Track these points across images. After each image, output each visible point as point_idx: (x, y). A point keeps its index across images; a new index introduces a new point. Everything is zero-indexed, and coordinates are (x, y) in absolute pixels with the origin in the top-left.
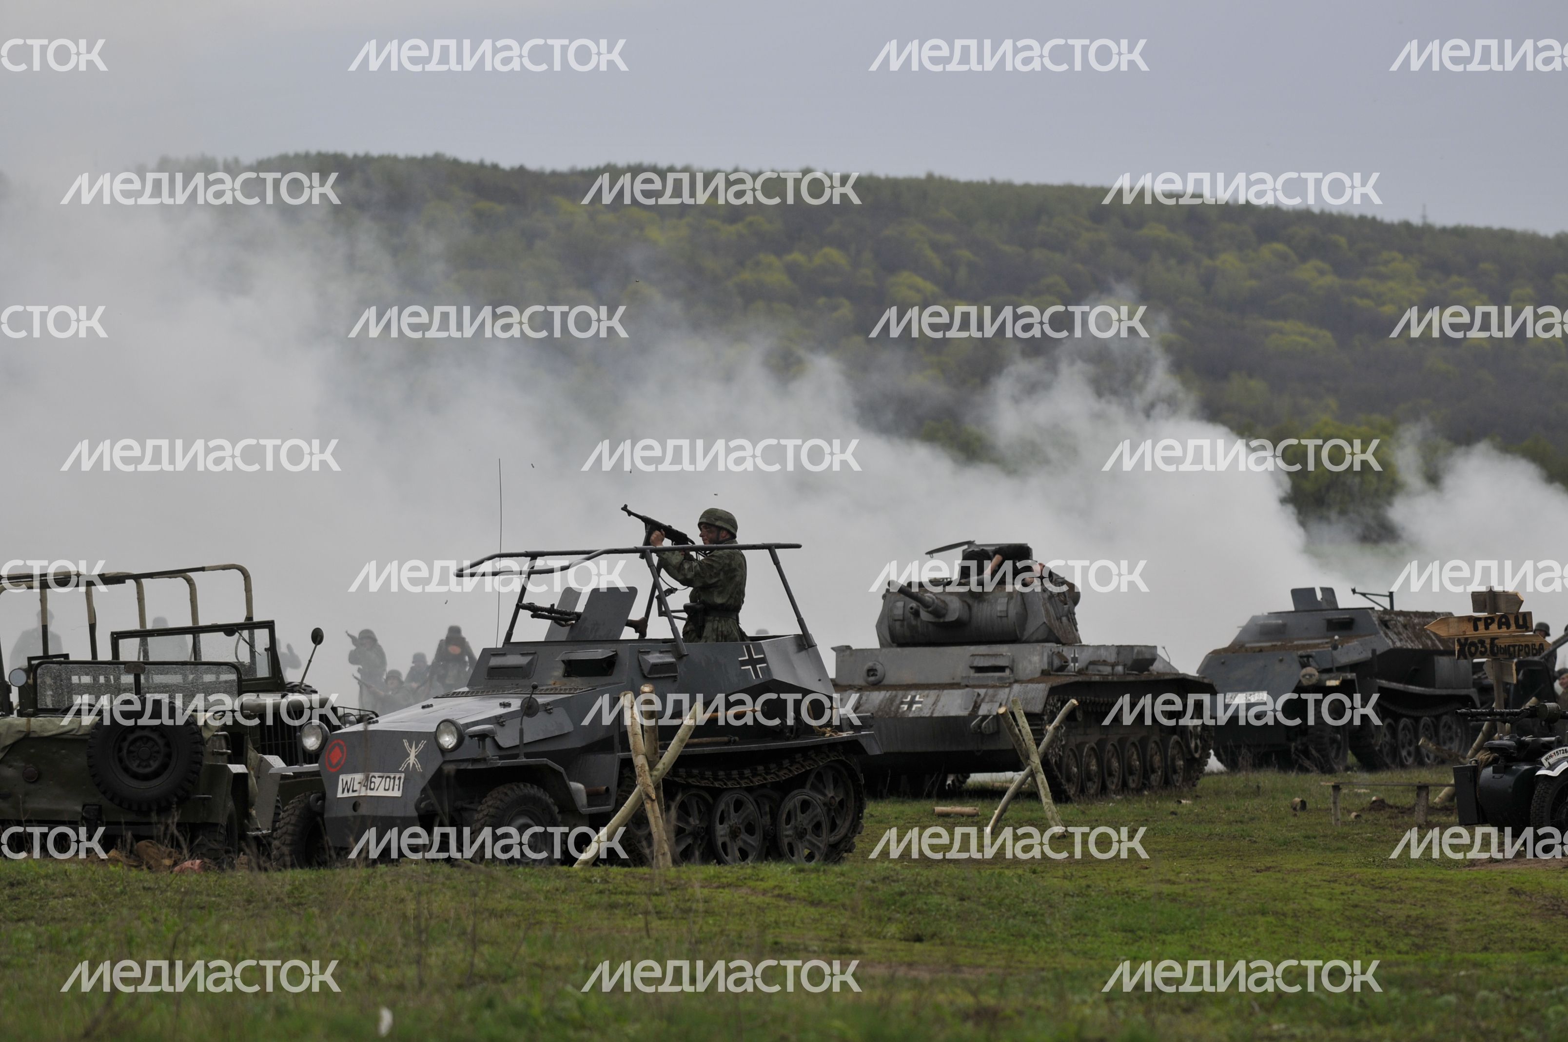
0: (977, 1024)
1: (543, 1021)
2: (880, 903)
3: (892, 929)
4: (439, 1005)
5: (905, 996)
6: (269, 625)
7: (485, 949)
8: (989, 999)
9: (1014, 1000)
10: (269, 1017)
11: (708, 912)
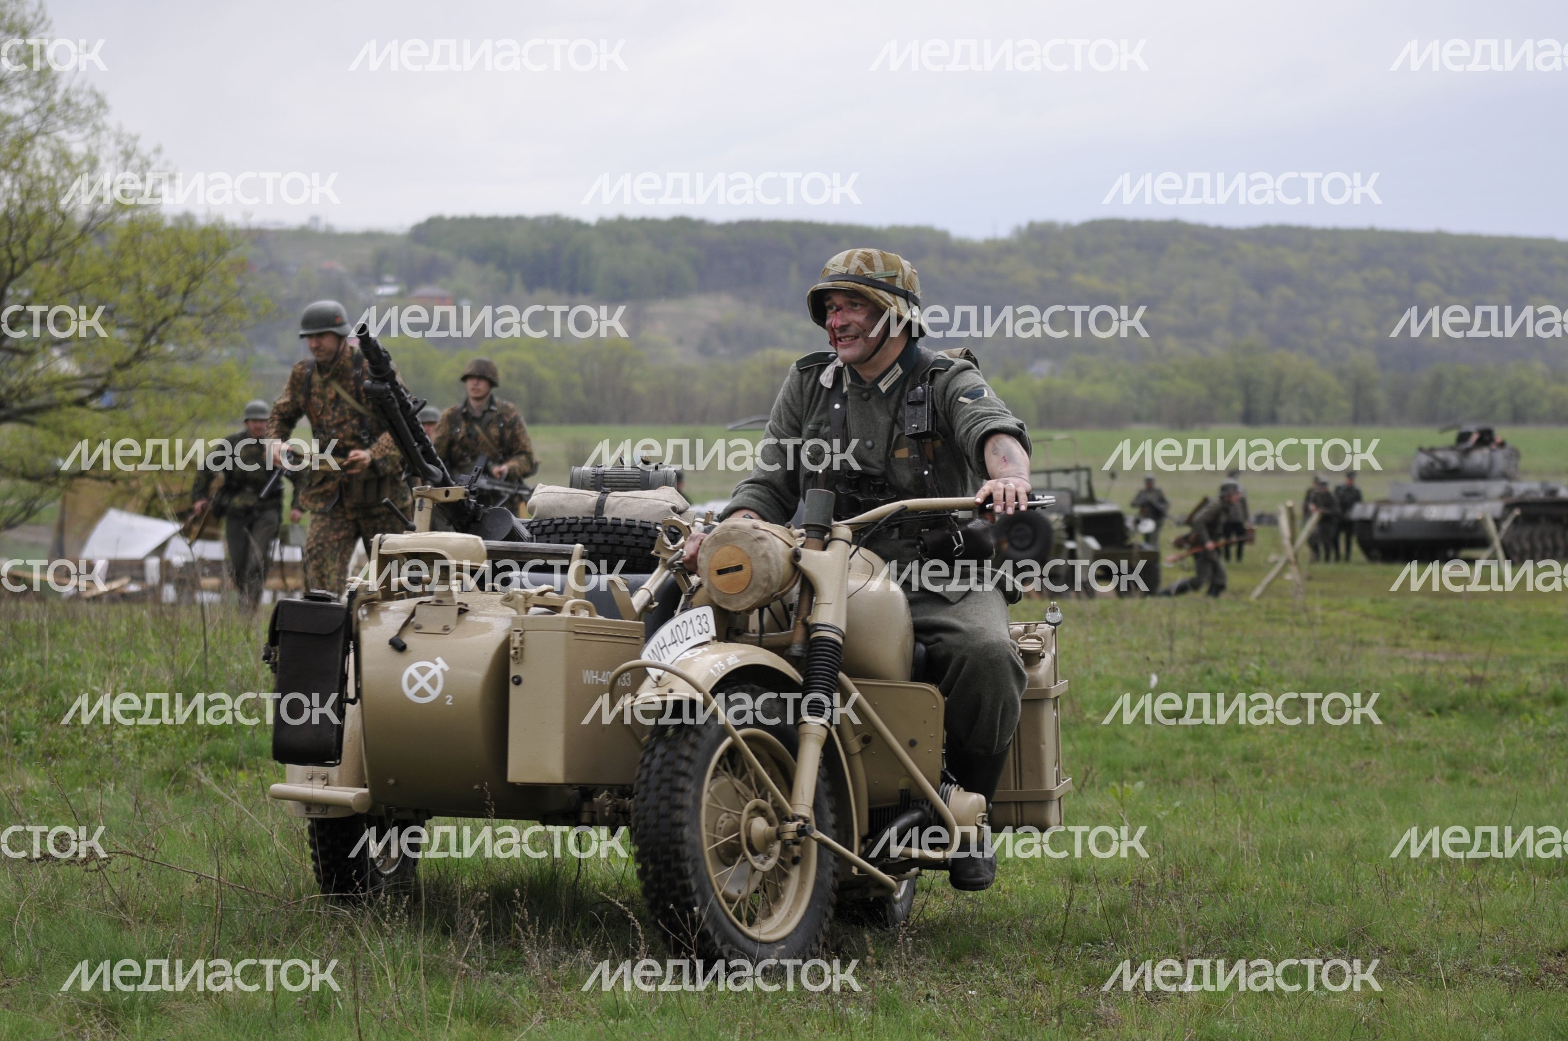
0: (1472, 685)
1: (1238, 682)
2: (1417, 620)
3: (1424, 633)
4: (1182, 672)
5: (1432, 670)
6: (1088, 470)
7: (1206, 643)
8: (1478, 671)
9: (1491, 672)
10: (1091, 678)
11: (1324, 624)
